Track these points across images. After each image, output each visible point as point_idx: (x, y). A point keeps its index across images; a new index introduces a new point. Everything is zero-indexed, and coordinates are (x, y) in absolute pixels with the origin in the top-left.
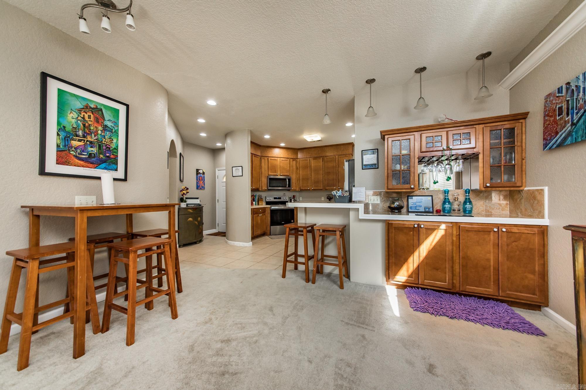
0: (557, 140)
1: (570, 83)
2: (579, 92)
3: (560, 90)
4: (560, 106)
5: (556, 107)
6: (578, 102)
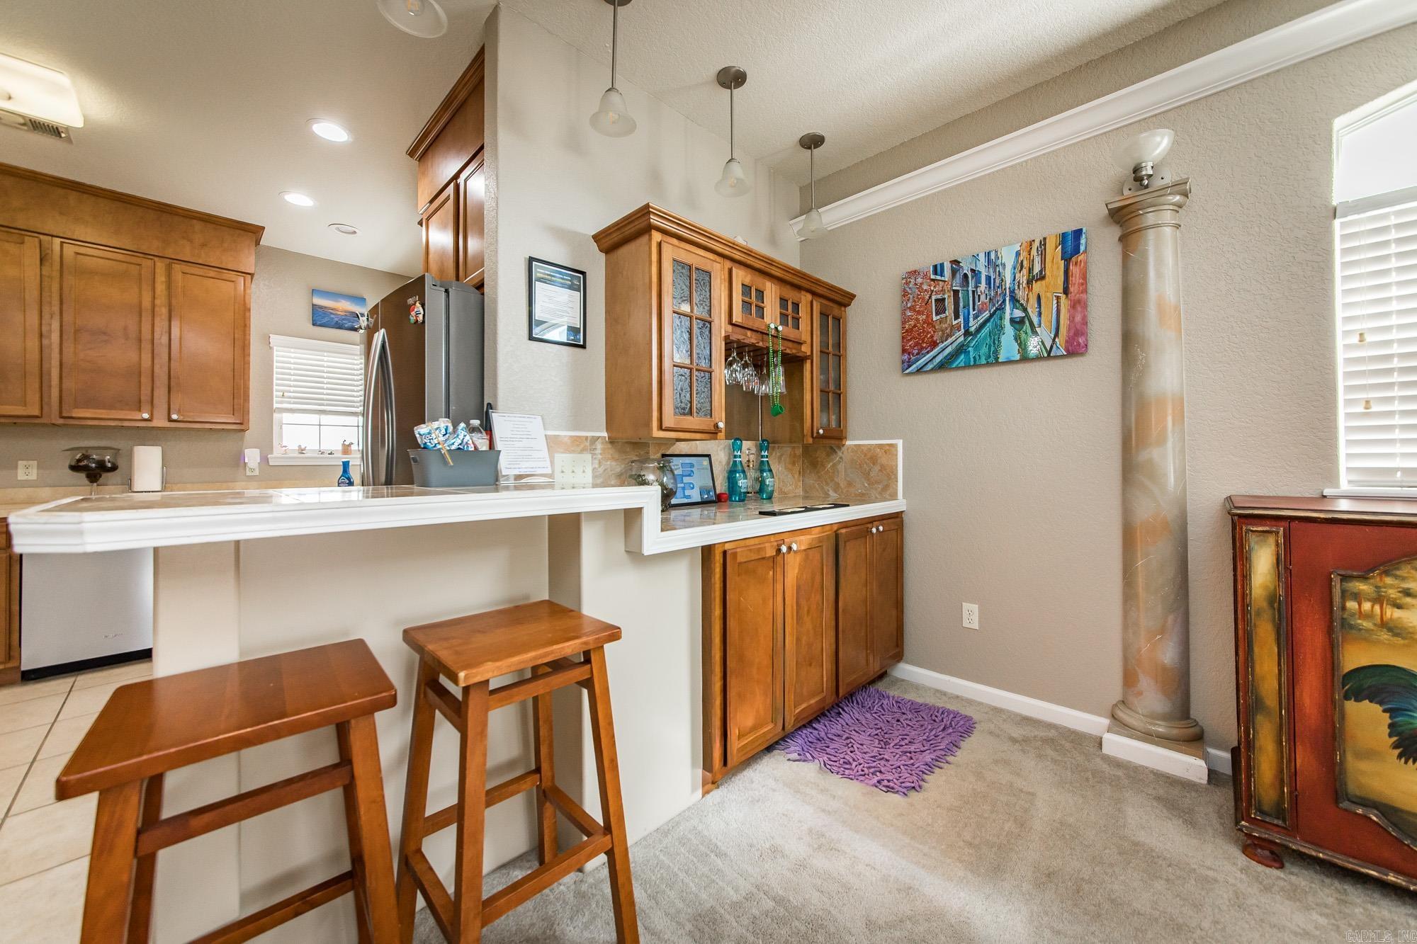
0: (934, 357)
1: (959, 262)
2: (978, 282)
3: (938, 269)
4: (939, 297)
5: (930, 297)
6: (977, 297)
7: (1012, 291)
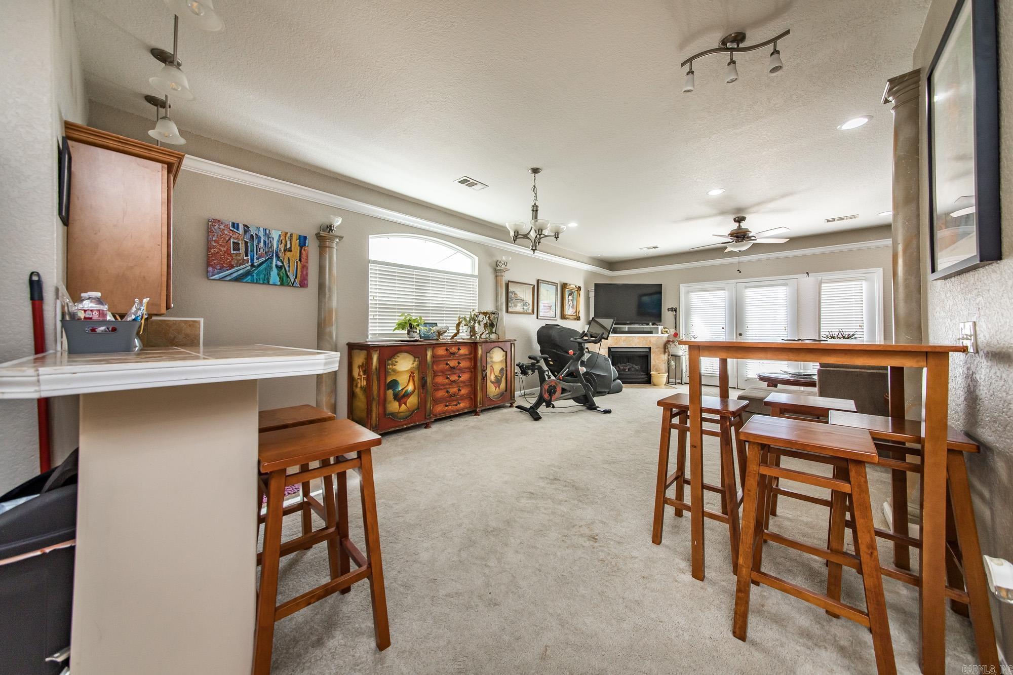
0: (232, 274)
1: (249, 227)
2: (259, 242)
3: (235, 226)
4: (235, 241)
5: (229, 239)
6: (258, 249)
7: (277, 253)
